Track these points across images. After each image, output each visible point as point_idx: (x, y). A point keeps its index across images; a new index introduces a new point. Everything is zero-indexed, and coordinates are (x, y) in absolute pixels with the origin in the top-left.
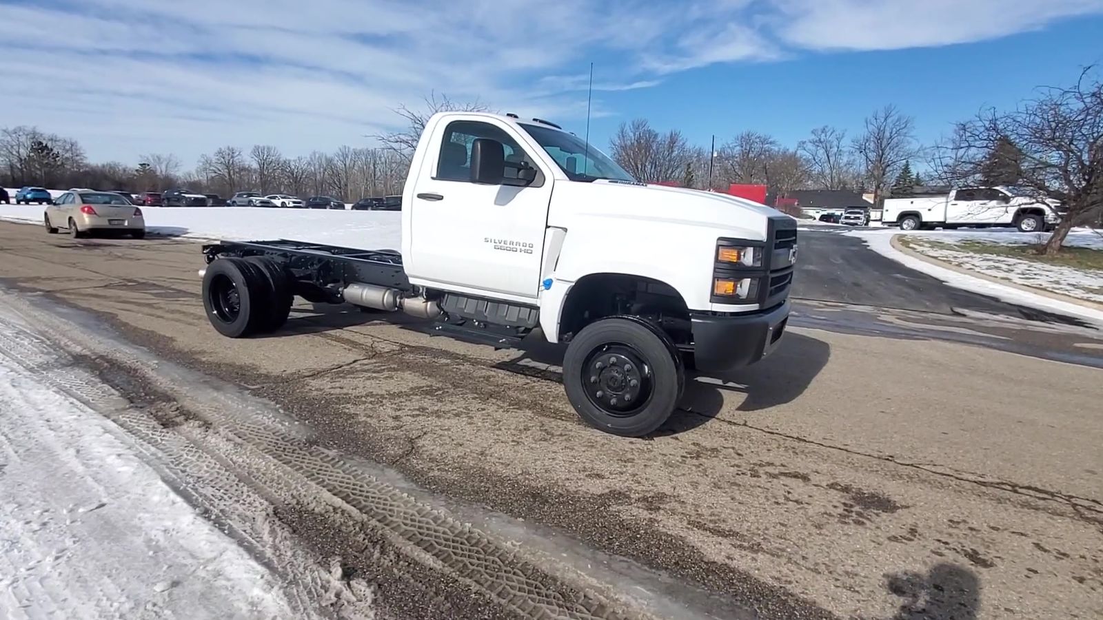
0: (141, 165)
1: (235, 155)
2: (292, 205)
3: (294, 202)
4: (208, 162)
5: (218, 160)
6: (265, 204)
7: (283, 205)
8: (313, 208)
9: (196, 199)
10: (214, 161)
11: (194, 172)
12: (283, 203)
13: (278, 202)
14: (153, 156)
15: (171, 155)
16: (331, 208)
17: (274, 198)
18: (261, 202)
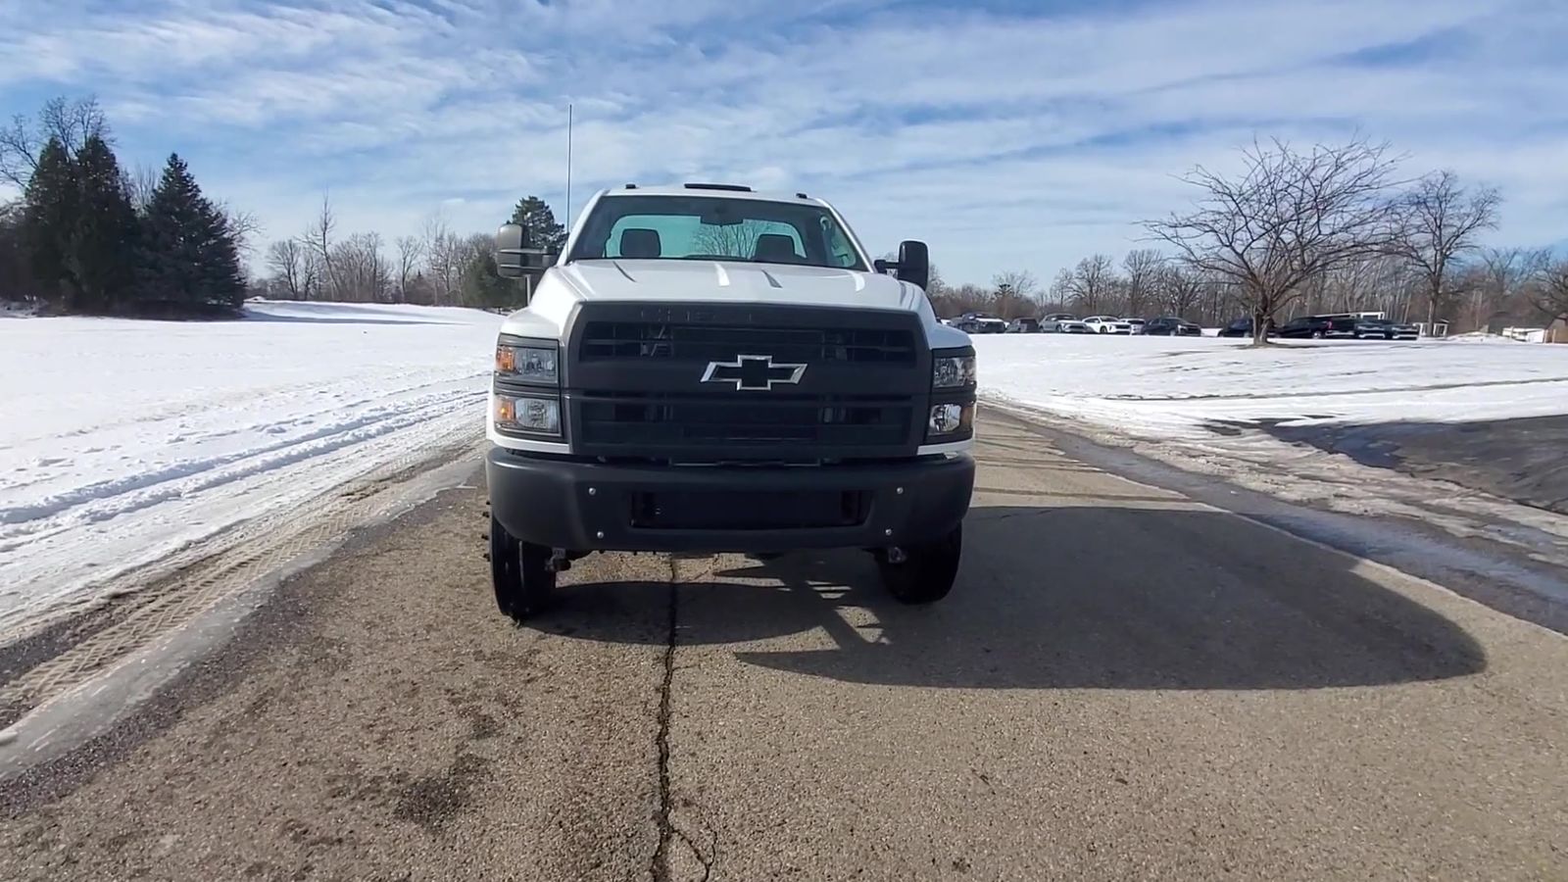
0: (1001, 287)
1: (1102, 266)
2: (1114, 330)
3: (1118, 327)
4: (1068, 277)
5: (1080, 274)
6: (1077, 330)
7: (1103, 331)
8: (1151, 334)
9: (990, 324)
10: (1075, 275)
11: (1048, 293)
12: (1103, 327)
13: (1096, 327)
14: (1006, 275)
15: (1026, 272)
16: (1177, 334)
17: (1092, 321)
18: (1071, 327)
